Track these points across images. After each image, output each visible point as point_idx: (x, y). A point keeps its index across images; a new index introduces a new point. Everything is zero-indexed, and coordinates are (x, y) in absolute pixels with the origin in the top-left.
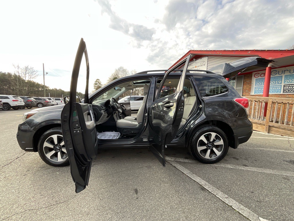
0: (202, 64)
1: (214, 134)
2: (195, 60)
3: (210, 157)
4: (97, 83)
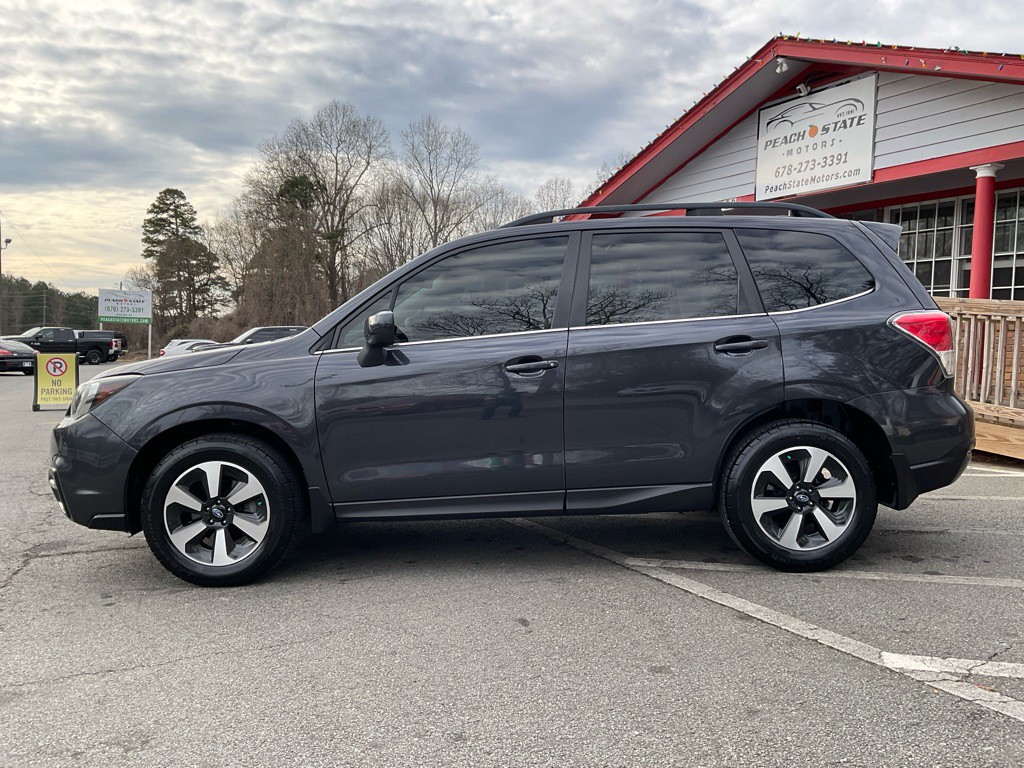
0: (846, 117)
1: (817, 456)
2: (809, 94)
3: (801, 545)
4: (165, 216)
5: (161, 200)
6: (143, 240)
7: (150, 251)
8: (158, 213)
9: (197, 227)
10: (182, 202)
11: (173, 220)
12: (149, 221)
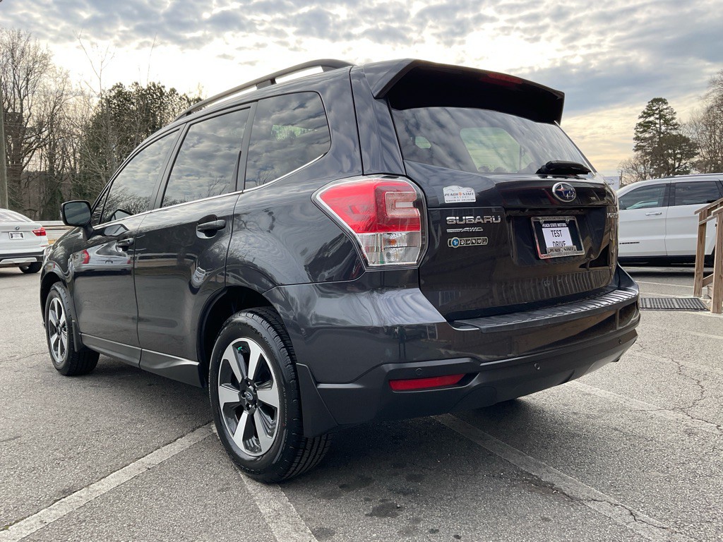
5: (649, 107)
6: (634, 139)
7: (640, 146)
8: (646, 117)
9: (676, 124)
10: (665, 107)
11: (658, 121)
12: (640, 125)
